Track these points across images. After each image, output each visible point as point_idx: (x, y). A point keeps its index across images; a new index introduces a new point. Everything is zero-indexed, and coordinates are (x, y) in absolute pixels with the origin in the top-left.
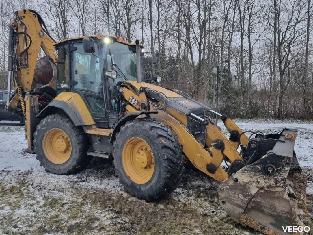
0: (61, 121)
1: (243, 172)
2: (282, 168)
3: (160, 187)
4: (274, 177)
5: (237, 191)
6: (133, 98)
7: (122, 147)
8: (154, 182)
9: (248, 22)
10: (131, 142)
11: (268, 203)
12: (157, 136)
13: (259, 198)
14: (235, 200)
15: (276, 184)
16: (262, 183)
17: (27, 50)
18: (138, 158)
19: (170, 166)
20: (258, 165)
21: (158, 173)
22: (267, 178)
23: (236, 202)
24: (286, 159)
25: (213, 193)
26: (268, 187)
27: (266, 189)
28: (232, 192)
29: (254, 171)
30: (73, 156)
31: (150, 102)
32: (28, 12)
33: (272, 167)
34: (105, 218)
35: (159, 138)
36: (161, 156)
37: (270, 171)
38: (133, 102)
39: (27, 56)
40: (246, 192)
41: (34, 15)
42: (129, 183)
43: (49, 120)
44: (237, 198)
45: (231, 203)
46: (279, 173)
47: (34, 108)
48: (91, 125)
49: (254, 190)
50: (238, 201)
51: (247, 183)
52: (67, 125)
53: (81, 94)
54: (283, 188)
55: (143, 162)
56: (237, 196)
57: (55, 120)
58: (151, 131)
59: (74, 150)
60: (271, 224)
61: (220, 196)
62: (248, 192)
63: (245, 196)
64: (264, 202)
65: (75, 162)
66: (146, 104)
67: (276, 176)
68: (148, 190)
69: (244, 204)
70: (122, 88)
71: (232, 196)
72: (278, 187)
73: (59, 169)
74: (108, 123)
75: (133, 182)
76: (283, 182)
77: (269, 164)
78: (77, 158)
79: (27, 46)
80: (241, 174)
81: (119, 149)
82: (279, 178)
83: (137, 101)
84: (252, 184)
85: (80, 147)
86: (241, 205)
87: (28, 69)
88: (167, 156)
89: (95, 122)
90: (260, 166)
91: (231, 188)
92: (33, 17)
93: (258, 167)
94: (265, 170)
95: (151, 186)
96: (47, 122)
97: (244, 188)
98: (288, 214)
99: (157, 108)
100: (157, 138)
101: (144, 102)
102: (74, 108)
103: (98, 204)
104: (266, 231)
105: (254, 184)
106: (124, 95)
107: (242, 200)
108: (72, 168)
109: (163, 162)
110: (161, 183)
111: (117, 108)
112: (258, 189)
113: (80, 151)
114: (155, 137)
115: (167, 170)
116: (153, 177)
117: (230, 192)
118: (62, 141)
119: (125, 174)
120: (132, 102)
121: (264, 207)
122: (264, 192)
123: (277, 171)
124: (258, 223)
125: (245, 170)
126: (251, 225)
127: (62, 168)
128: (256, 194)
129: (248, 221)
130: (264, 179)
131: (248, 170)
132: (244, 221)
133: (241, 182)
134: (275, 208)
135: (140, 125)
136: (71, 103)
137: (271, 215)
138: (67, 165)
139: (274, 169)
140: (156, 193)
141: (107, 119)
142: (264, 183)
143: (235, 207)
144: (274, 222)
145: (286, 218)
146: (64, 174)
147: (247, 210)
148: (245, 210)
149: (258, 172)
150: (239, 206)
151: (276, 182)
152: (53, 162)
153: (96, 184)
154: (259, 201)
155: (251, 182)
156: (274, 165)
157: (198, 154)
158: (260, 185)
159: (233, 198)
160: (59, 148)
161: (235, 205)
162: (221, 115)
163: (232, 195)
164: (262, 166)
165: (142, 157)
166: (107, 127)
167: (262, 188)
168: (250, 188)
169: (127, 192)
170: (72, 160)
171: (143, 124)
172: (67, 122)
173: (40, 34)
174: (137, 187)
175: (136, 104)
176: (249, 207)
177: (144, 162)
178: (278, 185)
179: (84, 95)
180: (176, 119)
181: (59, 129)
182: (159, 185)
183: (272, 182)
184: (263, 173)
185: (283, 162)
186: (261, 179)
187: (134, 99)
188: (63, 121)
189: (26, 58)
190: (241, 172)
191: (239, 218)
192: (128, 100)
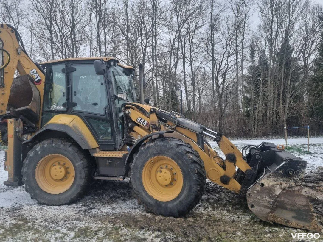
0: (62, 146)
1: (268, 178)
2: (299, 171)
3: (191, 200)
4: (293, 178)
5: (264, 194)
6: (141, 119)
7: (142, 167)
8: (183, 196)
9: (189, 50)
10: (152, 161)
11: (290, 200)
12: (185, 152)
13: (283, 198)
14: (262, 203)
15: (296, 183)
16: (285, 185)
17: (3, 68)
18: (160, 177)
19: (200, 179)
20: (280, 170)
21: (188, 187)
22: (288, 180)
23: (264, 204)
24: (302, 163)
25: (223, 203)
26: (289, 187)
27: (287, 189)
28: (260, 196)
29: (278, 176)
30: (77, 183)
31: (161, 122)
32: (5, 27)
33: (292, 171)
34: (151, 237)
35: (187, 155)
36: (191, 171)
37: (291, 174)
38: (142, 123)
39: (3, 76)
40: (272, 194)
41: (11, 30)
42: (152, 202)
43: (45, 146)
44: (264, 201)
45: (259, 206)
46: (297, 175)
47: (19, 133)
48: (95, 148)
49: (278, 192)
50: (265, 203)
51: (272, 186)
52: (70, 149)
53: (82, 116)
54: (301, 186)
55: (166, 180)
56: (264, 198)
57: (54, 144)
58: (177, 148)
59: (79, 176)
60: (294, 217)
61: (248, 201)
62: (274, 194)
63: (271, 198)
64: (286, 200)
65: (80, 189)
66: (157, 125)
67: (295, 177)
68: (176, 206)
69: (271, 204)
70: (128, 109)
71: (259, 200)
72: (297, 186)
73: (59, 199)
74: (115, 145)
75: (157, 201)
76: (300, 181)
77: (289, 168)
78: (82, 183)
79: (3, 64)
80: (266, 179)
81: (139, 169)
82: (298, 179)
83: (146, 122)
84: (276, 187)
85: (86, 171)
86: (268, 206)
87: (3, 89)
88: (197, 170)
89: (98, 144)
90: (282, 171)
91: (259, 192)
92: (11, 33)
93: (281, 172)
94: (286, 174)
95: (180, 201)
96: (42, 148)
97: (270, 191)
98: (306, 207)
99: (169, 128)
100: (186, 154)
101: (155, 123)
102: (78, 130)
103: (132, 226)
104: (290, 224)
105: (278, 186)
106: (130, 116)
107: (268, 201)
108: (76, 195)
109: (193, 176)
110: (192, 197)
111: (122, 130)
112: (281, 190)
113: (86, 176)
114: (183, 154)
115: (198, 183)
116: (182, 192)
117: (258, 196)
118: (60, 168)
119: (147, 194)
120: (140, 123)
121: (287, 204)
122: (287, 192)
123: (296, 173)
124: (283, 218)
125: (270, 175)
126: (278, 221)
127: (62, 197)
128: (280, 194)
129: (275, 219)
130: (286, 181)
131: (272, 175)
132: (272, 219)
133: (267, 186)
134: (296, 204)
135: (165, 144)
136: (73, 126)
137: (292, 210)
138: (69, 193)
139: (293, 172)
140: (187, 207)
141: (115, 141)
142: (286, 184)
143: (263, 209)
144: (295, 215)
145: (305, 210)
146: (65, 204)
147: (273, 210)
148: (271, 209)
149: (281, 176)
150: (266, 207)
151: (296, 182)
152: (49, 192)
153: (108, 209)
154: (282, 200)
155: (275, 185)
156: (293, 169)
157: (212, 168)
158: (283, 187)
159: (260, 201)
160: (56, 175)
161: (263, 207)
162: (217, 133)
163: (260, 198)
164: (284, 170)
165: (165, 175)
166: (113, 149)
167: (284, 189)
168: (274, 190)
169: (150, 212)
170: (75, 187)
171: (168, 143)
172: (70, 146)
173: (17, 51)
174: (163, 205)
175: (145, 125)
176: (274, 206)
177: (168, 179)
178: (297, 184)
179: (85, 117)
180: (187, 137)
181: (59, 155)
182: (190, 199)
183: (292, 183)
184: (285, 177)
185: (300, 166)
186: (284, 181)
187: (143, 120)
188: (64, 145)
189: (2, 77)
190: (266, 177)
191: (266, 218)
192: (135, 121)
